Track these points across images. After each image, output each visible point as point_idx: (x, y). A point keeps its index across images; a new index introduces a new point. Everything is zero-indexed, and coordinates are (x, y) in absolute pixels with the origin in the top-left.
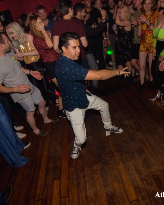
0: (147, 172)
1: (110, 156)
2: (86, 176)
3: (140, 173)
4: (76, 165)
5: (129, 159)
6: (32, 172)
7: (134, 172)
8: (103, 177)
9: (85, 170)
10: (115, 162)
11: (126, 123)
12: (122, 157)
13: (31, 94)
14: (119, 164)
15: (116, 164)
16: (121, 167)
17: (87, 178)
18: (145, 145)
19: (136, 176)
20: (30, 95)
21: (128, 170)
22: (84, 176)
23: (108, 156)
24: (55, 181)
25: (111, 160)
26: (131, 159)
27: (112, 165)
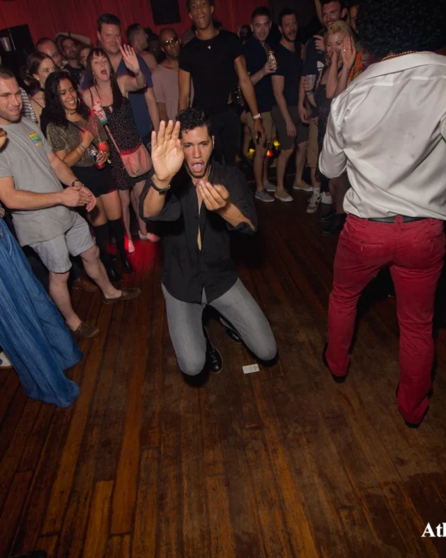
0: (351, 485)
1: (253, 425)
2: (184, 477)
3: (331, 486)
4: (160, 443)
5: (304, 440)
6: (44, 450)
7: (316, 480)
8: (227, 484)
9: (183, 460)
10: (265, 445)
11: (302, 337)
12: (285, 432)
13: (65, 233)
14: (275, 451)
15: (266, 450)
16: (281, 461)
17: (185, 484)
18: (350, 404)
19: (321, 493)
20: (62, 237)
21: (299, 472)
22: (179, 478)
23: (247, 427)
24: (101, 484)
25: (255, 438)
26: (308, 442)
27: (256, 452)
